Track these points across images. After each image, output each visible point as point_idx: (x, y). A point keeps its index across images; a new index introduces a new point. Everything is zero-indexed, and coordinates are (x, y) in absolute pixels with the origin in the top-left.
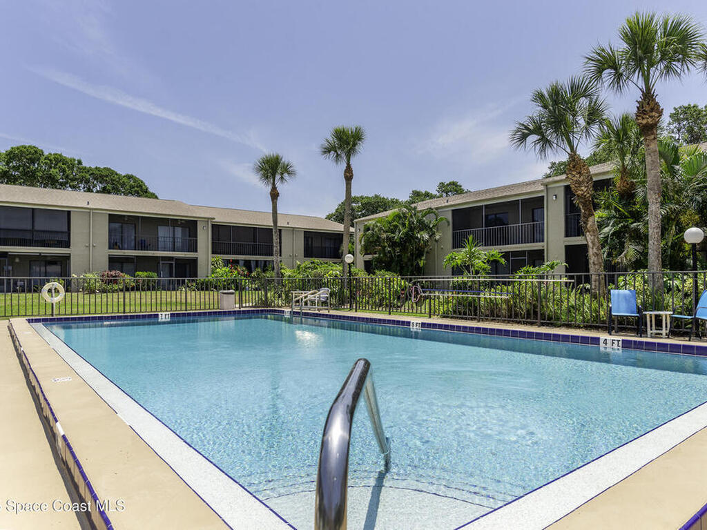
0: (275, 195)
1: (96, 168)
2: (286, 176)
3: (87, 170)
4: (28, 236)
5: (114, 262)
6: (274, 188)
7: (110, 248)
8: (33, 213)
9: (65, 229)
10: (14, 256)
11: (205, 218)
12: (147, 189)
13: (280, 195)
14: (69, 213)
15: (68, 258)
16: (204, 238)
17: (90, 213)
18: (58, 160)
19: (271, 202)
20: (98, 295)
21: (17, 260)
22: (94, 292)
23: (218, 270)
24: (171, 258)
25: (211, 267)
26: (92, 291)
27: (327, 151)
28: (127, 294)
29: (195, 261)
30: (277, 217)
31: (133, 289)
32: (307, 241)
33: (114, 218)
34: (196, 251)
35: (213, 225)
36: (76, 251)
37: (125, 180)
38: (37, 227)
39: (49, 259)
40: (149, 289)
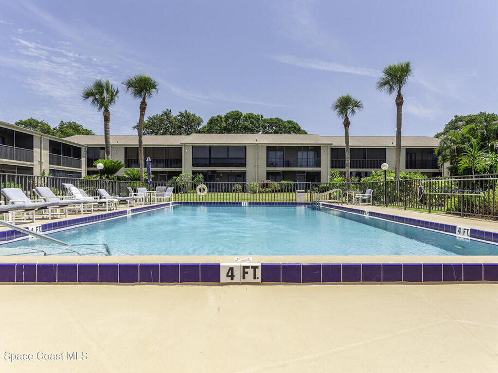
0: (347, 124)
1: (270, 119)
2: (356, 109)
3: (265, 121)
4: (226, 161)
5: (270, 175)
6: (347, 118)
7: (267, 167)
8: (228, 148)
9: (244, 157)
10: (219, 173)
11: (327, 144)
12: (300, 129)
13: (351, 123)
14: (245, 147)
15: (244, 173)
16: (326, 158)
17: (256, 146)
18: (250, 117)
19: (344, 130)
20: (258, 194)
21: (221, 175)
22: (256, 193)
23: (335, 179)
24: (303, 172)
25: (329, 177)
26: (254, 192)
27: (383, 84)
28: (276, 194)
29: (319, 173)
30: (348, 138)
31: (279, 191)
32: (408, 155)
33: (270, 149)
34: (320, 167)
35: (331, 148)
36: (249, 169)
37: (286, 124)
38: (229, 157)
39: (236, 174)
40: (288, 192)
